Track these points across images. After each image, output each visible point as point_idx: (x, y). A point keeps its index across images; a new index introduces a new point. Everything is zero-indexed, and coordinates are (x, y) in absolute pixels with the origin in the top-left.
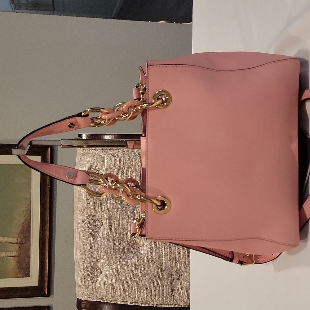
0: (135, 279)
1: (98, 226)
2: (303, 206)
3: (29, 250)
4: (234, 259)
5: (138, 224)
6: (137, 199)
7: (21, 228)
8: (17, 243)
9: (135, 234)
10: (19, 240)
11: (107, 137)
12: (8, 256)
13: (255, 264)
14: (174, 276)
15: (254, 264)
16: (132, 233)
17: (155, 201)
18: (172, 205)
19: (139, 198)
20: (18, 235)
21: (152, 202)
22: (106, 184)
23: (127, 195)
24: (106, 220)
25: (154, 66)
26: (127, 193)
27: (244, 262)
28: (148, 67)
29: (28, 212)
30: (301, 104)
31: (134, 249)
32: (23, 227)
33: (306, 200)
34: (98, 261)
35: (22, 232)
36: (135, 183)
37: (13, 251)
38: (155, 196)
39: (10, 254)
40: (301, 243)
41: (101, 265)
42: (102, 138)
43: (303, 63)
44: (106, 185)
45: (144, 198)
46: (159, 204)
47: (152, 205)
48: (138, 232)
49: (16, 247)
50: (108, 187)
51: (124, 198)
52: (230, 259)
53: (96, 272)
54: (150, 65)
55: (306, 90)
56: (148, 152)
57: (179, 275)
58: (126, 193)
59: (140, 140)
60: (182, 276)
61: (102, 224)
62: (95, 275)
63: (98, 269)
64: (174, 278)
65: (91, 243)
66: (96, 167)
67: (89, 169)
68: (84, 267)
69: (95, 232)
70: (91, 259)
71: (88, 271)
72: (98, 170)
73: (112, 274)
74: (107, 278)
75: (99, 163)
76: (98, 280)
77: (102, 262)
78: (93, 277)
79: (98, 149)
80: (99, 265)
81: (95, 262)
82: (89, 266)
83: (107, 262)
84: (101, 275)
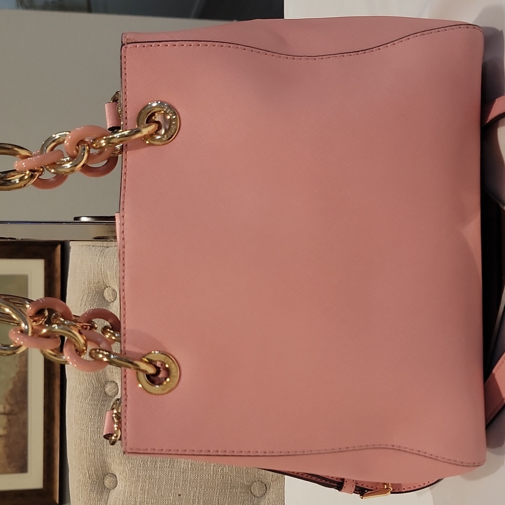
0: (179, 495)
1: (110, 394)
2: (494, 371)
3: (25, 424)
4: (345, 485)
5: (116, 414)
6: (101, 360)
7: (11, 386)
8: (4, 414)
9: (112, 435)
10: (8, 408)
13: (392, 493)
14: (256, 489)
15: (390, 492)
16: (104, 434)
17: (143, 366)
18: (183, 373)
19: (105, 359)
20: (7, 400)
21: (138, 369)
22: (26, 324)
23: (77, 351)
25: (138, 45)
26: (77, 345)
27: (368, 490)
28: (123, 47)
29: (23, 358)
30: (487, 131)
32: (15, 385)
33: (499, 359)
34: (109, 460)
35: (12, 393)
36: (111, 321)
38: (144, 352)
40: (490, 455)
41: (116, 468)
43: (491, 38)
44: (26, 327)
45: (117, 358)
46: (151, 370)
47: (137, 374)
48: (115, 432)
49: (3, 420)
50: (30, 334)
51: (69, 358)
52: (336, 485)
53: (108, 482)
54: (128, 44)
55: (496, 100)
56: (124, 247)
57: (266, 488)
58: (75, 346)
59: (115, 223)
60: (271, 489)
61: (118, 389)
62: (105, 487)
63: (111, 477)
64: (255, 494)
65: (96, 426)
66: (104, 280)
67: (91, 285)
68: (83, 472)
69: (104, 406)
70: (96, 457)
71: (92, 479)
72: (108, 286)
73: (136, 487)
74: (126, 494)
75: (108, 273)
76: (110, 497)
77: (118, 462)
78: (102, 492)
79: (108, 245)
80: (112, 468)
81: (104, 462)
82: (93, 470)
83: (127, 462)
84: (116, 488)
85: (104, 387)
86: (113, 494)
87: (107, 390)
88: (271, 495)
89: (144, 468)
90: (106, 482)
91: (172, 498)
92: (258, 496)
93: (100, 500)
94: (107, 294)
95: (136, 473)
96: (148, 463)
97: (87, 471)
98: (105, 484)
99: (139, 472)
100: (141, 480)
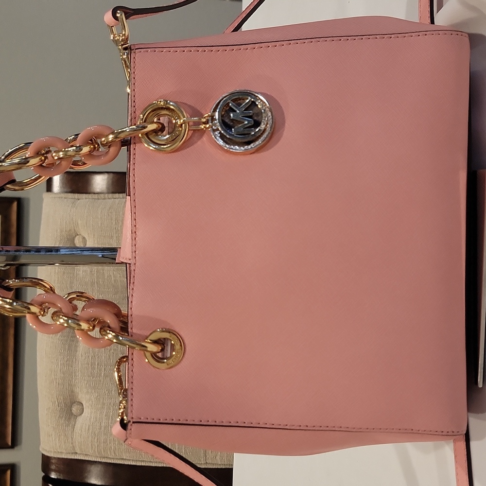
34: (77, 390)
41: (83, 396)
53: (75, 409)
62: (72, 414)
63: (78, 405)
65: (66, 359)
66: (76, 229)
67: (63, 233)
68: (53, 400)
69: (73, 341)
70: (65, 387)
71: (61, 407)
72: (79, 234)
73: (101, 413)
74: (92, 419)
75: (79, 222)
76: (77, 423)
77: (85, 391)
78: (70, 419)
79: (79, 197)
80: (80, 397)
81: (72, 391)
82: (62, 398)
83: (93, 392)
84: (83, 415)
86: (80, 420)
89: (109, 397)
90: (74, 409)
93: (68, 425)
94: (77, 241)
95: (102, 400)
96: (113, 392)
97: (56, 400)
98: (73, 411)
99: (104, 400)
100: (106, 407)
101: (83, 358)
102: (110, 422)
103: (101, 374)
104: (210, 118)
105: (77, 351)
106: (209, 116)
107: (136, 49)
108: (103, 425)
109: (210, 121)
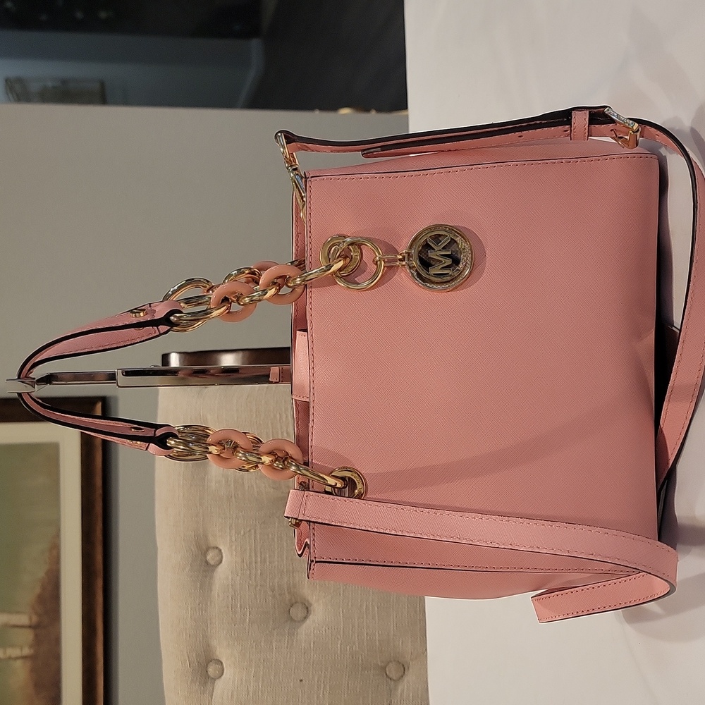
0: (301, 681)
1: (212, 563)
8: (30, 627)
10: (35, 619)
11: (228, 360)
12: (10, 658)
14: (392, 671)
20: (33, 608)
24: (231, 546)
31: (297, 612)
32: (44, 589)
34: (214, 643)
37: (22, 645)
39: (15, 652)
41: (223, 652)
42: (216, 362)
49: (28, 636)
53: (212, 670)
57: (404, 668)
60: (411, 670)
61: (222, 557)
62: (209, 676)
63: (215, 663)
64: (391, 676)
65: (197, 602)
68: (182, 659)
69: (206, 577)
70: (198, 639)
71: (193, 667)
73: (247, 673)
74: (236, 682)
75: (209, 417)
76: (216, 688)
77: (225, 645)
78: (205, 683)
80: (218, 653)
81: (208, 645)
82: (194, 655)
83: (236, 644)
84: (222, 677)
85: (205, 554)
86: (219, 684)
87: (208, 558)
88: (410, 677)
90: (210, 670)
91: (292, 684)
92: (394, 678)
93: (204, 692)
95: (248, 655)
96: (262, 644)
97: (187, 658)
98: (209, 673)
99: (251, 656)
100: (253, 666)
101: (221, 599)
102: (260, 684)
103: (245, 620)
104: (406, 255)
105: (211, 591)
106: (406, 253)
107: (312, 177)
108: (251, 689)
109: (406, 259)
